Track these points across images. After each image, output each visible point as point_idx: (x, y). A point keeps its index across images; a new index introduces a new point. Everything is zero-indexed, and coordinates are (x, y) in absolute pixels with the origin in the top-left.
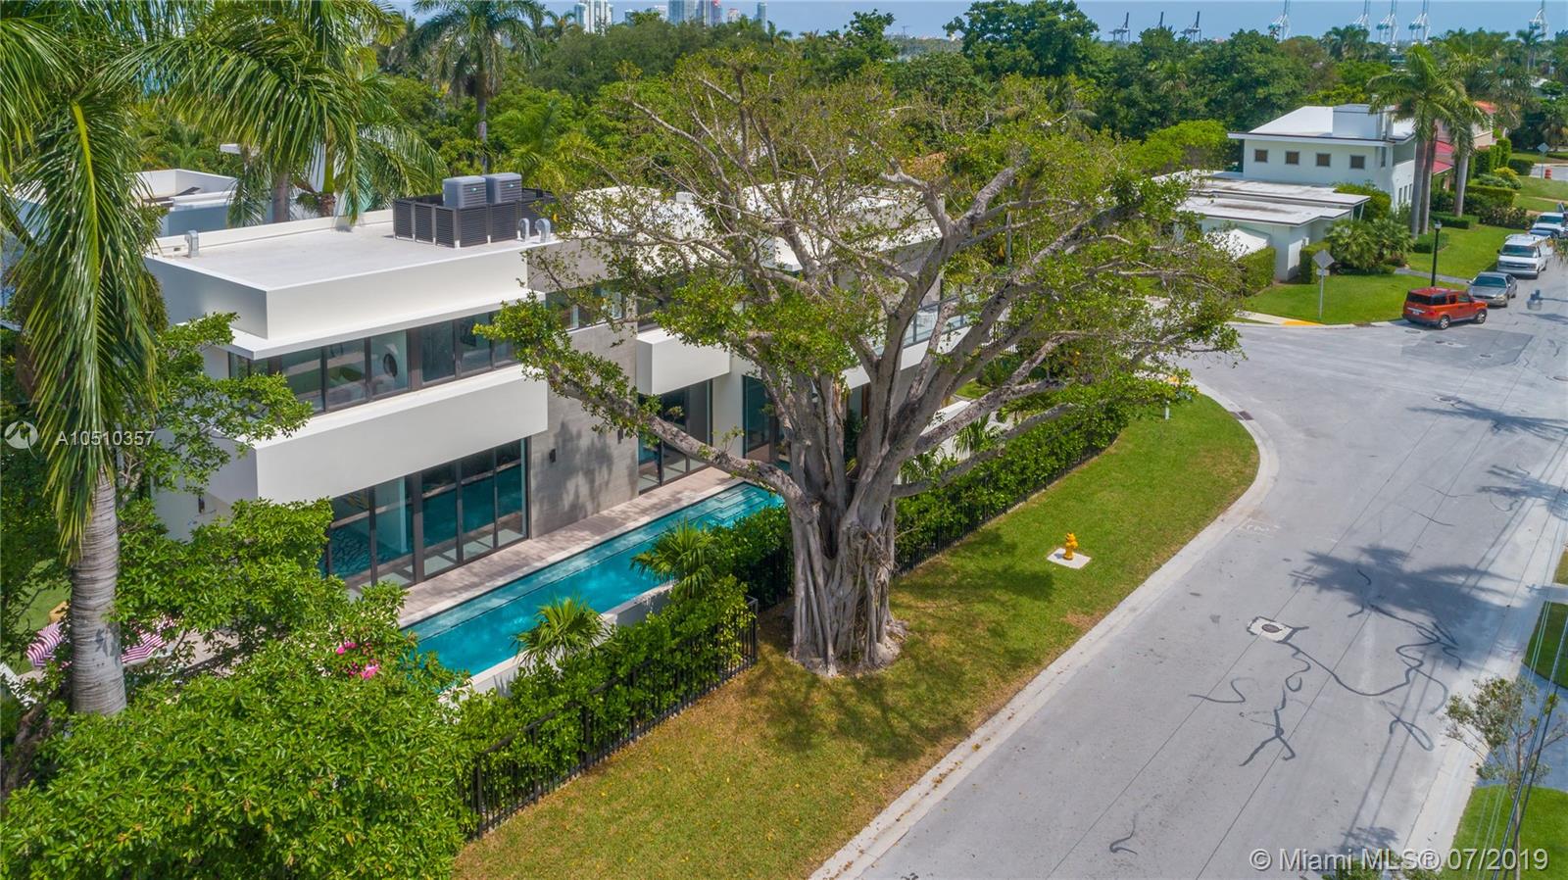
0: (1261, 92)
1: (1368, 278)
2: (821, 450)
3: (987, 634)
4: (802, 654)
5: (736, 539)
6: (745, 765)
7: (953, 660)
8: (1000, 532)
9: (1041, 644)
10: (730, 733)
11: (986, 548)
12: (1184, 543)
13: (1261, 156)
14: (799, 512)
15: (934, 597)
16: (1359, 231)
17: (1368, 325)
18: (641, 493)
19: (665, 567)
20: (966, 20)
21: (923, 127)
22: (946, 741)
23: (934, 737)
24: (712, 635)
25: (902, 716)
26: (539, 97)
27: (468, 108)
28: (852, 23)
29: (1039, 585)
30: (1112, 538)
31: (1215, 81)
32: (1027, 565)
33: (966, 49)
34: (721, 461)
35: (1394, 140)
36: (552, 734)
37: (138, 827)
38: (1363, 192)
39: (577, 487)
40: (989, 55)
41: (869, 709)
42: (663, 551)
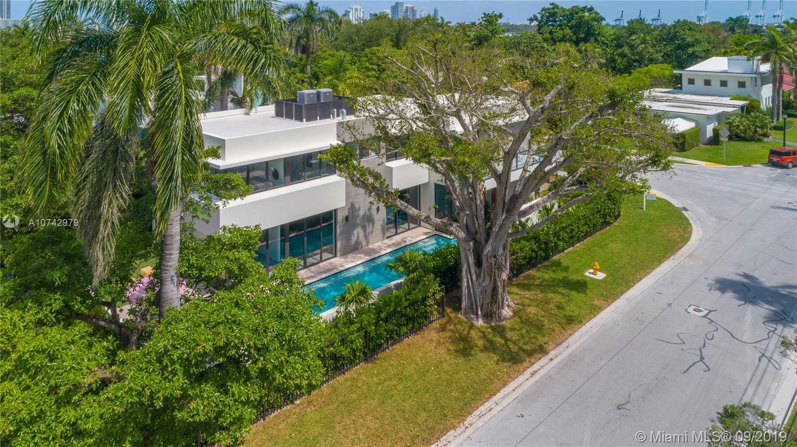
0: (690, 50)
1: (750, 143)
2: (474, 216)
3: (555, 308)
4: (466, 314)
5: (434, 258)
6: (440, 362)
7: (538, 319)
8: (561, 261)
9: (582, 314)
10: (433, 348)
11: (554, 268)
12: (654, 269)
13: (691, 82)
14: (464, 245)
15: (529, 290)
16: (744, 119)
17: (750, 166)
18: (387, 238)
19: (401, 269)
20: (539, 16)
21: (519, 67)
22: (536, 355)
23: (530, 353)
24: (424, 301)
25: (515, 343)
26: (334, 54)
27: (301, 59)
28: (482, 18)
29: (581, 286)
30: (617, 265)
31: (666, 45)
32: (574, 277)
33: (539, 29)
34: (427, 219)
35: (761, 73)
36: (352, 342)
37: (204, 345)
38: (745, 99)
39: (358, 233)
40: (551, 33)
41: (498, 339)
42: (400, 262)
